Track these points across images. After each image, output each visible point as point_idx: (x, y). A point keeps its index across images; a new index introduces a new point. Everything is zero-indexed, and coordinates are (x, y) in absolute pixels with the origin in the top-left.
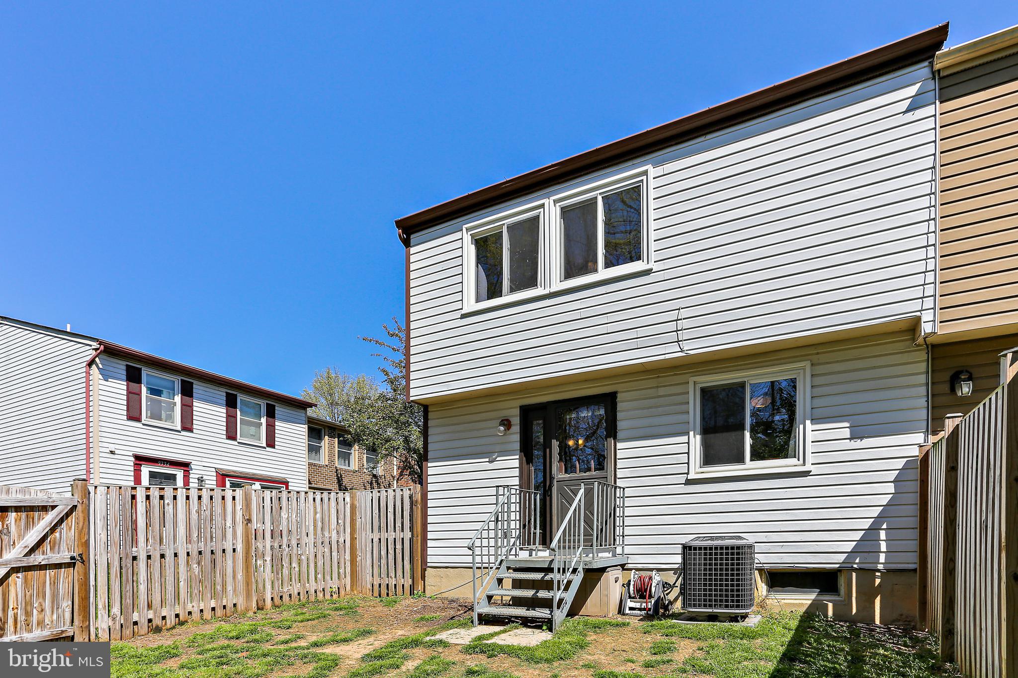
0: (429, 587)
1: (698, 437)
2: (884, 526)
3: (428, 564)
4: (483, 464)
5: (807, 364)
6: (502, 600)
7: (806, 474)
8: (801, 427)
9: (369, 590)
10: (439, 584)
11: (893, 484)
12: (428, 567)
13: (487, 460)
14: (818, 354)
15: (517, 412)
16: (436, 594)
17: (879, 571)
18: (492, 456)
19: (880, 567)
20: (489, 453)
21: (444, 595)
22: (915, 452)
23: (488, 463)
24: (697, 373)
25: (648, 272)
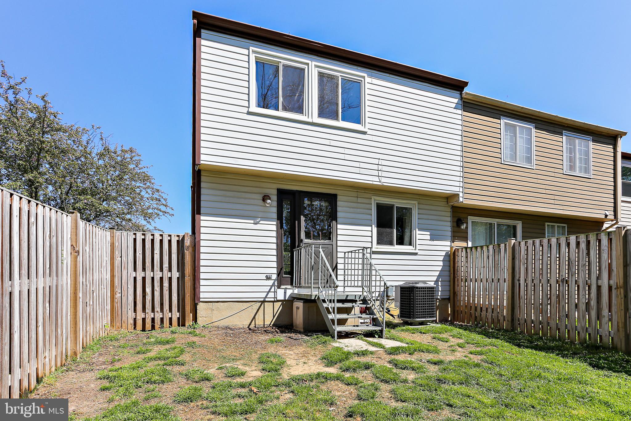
0: (200, 319)
1: (376, 228)
2: (440, 280)
3: (201, 299)
4: (248, 224)
5: (416, 202)
6: (264, 324)
7: (416, 254)
8: (414, 231)
9: (131, 324)
10: (211, 315)
11: (442, 262)
12: (201, 302)
13: (252, 222)
14: (420, 199)
15: (275, 192)
16: (207, 324)
17: (438, 299)
18: (256, 220)
19: (439, 297)
20: (254, 217)
21: (215, 324)
22: (448, 249)
23: (253, 224)
24: (375, 195)
25: (364, 133)
